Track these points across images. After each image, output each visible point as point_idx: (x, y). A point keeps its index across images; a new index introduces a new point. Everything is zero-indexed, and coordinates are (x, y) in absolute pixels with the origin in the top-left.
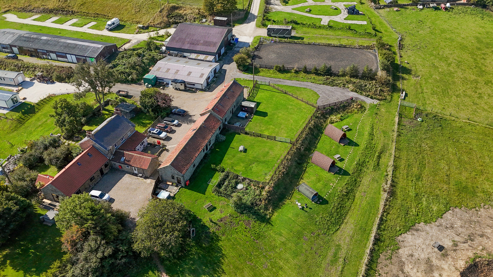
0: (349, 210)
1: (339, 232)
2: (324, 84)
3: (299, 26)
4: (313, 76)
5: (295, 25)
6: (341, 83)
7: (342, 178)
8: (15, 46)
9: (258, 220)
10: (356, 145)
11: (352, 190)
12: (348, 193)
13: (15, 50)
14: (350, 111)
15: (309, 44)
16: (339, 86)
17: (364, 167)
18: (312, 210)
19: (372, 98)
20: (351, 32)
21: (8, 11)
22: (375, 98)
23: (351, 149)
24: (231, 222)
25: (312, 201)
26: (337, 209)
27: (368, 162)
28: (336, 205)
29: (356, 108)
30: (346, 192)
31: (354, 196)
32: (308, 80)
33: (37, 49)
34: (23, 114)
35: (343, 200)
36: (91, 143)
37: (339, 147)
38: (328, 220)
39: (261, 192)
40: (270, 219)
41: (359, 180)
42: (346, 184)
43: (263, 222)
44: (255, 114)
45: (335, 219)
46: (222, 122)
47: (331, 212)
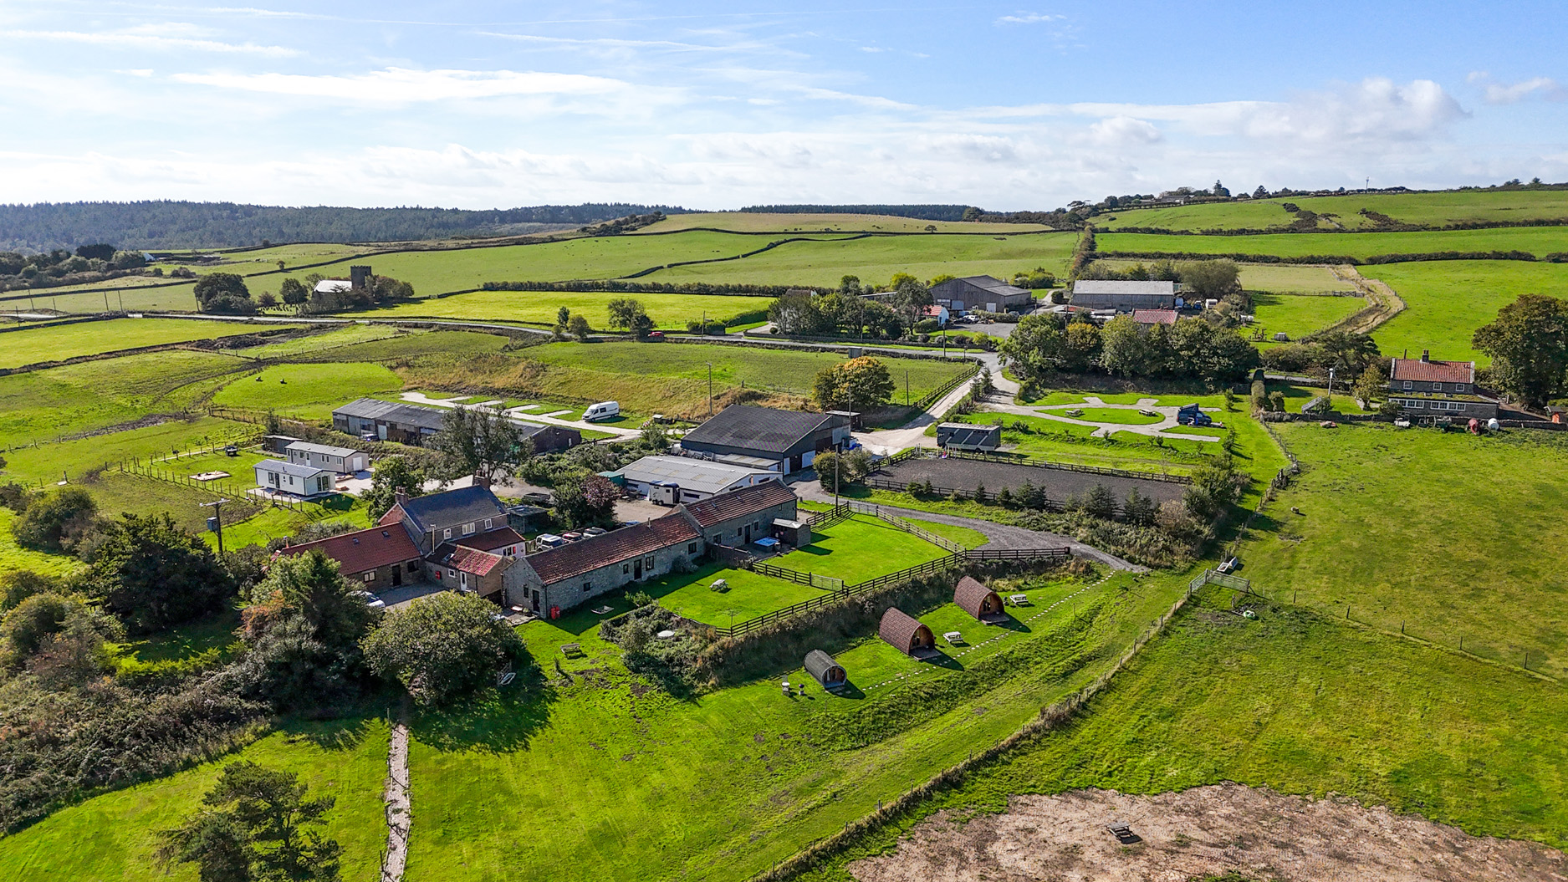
0: (915, 726)
1: (859, 752)
2: (1016, 525)
3: (1031, 437)
4: (1002, 511)
5: (1021, 435)
6: (1060, 525)
7: (936, 670)
8: (384, 423)
9: (669, 689)
10: (1027, 630)
11: (950, 697)
12: (932, 697)
13: (383, 429)
14: (1054, 576)
15: (1033, 466)
16: (1054, 530)
17: (1017, 669)
19: (1131, 560)
20: (1161, 451)
21: (416, 388)
22: (1140, 562)
23: (998, 633)
24: (602, 680)
25: (825, 688)
26: (879, 713)
27: (1037, 663)
28: (882, 705)
29: (1074, 573)
30: (927, 693)
31: (949, 709)
32: (981, 517)
33: (421, 428)
34: (326, 506)
35: (910, 704)
36: (400, 518)
37: (973, 626)
38: (841, 725)
39: (706, 646)
40: (699, 695)
41: (985, 685)
42: (938, 681)
43: (679, 696)
44: (799, 549)
45: (863, 728)
46: (702, 537)
47: (860, 712)
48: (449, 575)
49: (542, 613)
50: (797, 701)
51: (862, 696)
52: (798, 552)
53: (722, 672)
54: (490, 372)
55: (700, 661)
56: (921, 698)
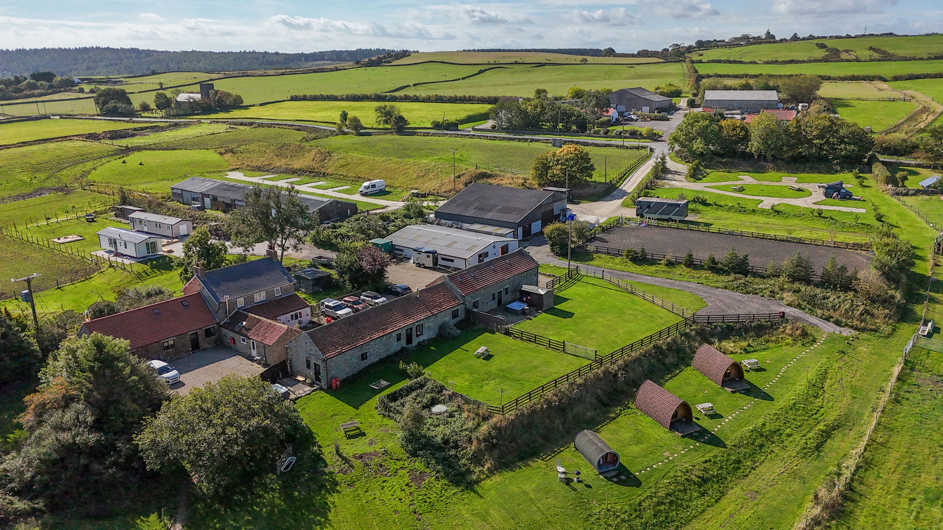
0: (694, 517)
2: (726, 288)
3: (709, 208)
4: (707, 274)
5: (701, 206)
6: (765, 289)
7: (700, 448)
8: (208, 196)
9: (447, 475)
10: (768, 397)
11: (720, 479)
12: (704, 481)
13: (207, 201)
14: (773, 338)
15: (719, 233)
16: (761, 294)
17: (773, 442)
18: (590, 490)
19: (838, 323)
20: (822, 221)
21: (237, 169)
22: (847, 325)
23: (747, 402)
24: (381, 466)
25: (600, 474)
26: (659, 503)
27: (789, 435)
28: (659, 494)
29: (791, 335)
30: (699, 477)
31: (723, 494)
32: (692, 280)
33: (235, 200)
35: (685, 490)
36: (198, 289)
37: (718, 394)
38: (623, 520)
39: (479, 425)
40: (477, 482)
41: (749, 463)
42: (706, 462)
43: (457, 484)
44: (545, 312)
45: (646, 523)
46: (463, 304)
47: (640, 504)
48: (241, 343)
49: (323, 384)
50: (575, 490)
51: (637, 483)
52: (544, 315)
53: (496, 453)
54: (291, 157)
55: (475, 443)
56: (695, 483)
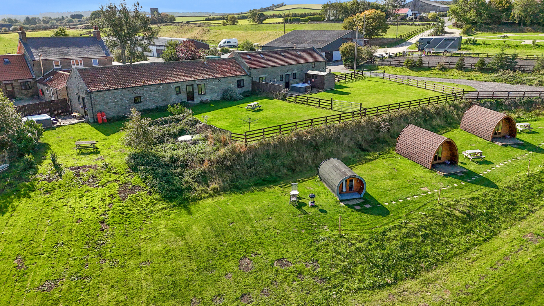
3: (478, 46)
5: (472, 46)
7: (466, 186)
18: (324, 215)
24: (94, 177)
25: (342, 201)
30: (464, 213)
32: (462, 78)
35: (445, 225)
36: (23, 52)
37: (487, 147)
38: (358, 250)
39: (218, 149)
42: (473, 199)
44: (325, 91)
45: (389, 255)
46: (249, 76)
47: (384, 233)
48: (46, 92)
49: (91, 118)
50: (305, 213)
51: (385, 212)
52: (324, 93)
55: (206, 163)
56: (457, 218)
